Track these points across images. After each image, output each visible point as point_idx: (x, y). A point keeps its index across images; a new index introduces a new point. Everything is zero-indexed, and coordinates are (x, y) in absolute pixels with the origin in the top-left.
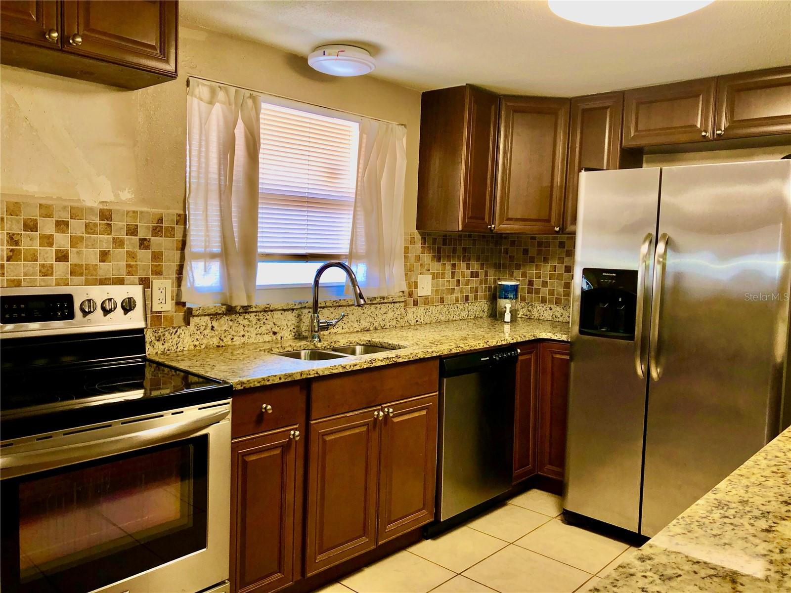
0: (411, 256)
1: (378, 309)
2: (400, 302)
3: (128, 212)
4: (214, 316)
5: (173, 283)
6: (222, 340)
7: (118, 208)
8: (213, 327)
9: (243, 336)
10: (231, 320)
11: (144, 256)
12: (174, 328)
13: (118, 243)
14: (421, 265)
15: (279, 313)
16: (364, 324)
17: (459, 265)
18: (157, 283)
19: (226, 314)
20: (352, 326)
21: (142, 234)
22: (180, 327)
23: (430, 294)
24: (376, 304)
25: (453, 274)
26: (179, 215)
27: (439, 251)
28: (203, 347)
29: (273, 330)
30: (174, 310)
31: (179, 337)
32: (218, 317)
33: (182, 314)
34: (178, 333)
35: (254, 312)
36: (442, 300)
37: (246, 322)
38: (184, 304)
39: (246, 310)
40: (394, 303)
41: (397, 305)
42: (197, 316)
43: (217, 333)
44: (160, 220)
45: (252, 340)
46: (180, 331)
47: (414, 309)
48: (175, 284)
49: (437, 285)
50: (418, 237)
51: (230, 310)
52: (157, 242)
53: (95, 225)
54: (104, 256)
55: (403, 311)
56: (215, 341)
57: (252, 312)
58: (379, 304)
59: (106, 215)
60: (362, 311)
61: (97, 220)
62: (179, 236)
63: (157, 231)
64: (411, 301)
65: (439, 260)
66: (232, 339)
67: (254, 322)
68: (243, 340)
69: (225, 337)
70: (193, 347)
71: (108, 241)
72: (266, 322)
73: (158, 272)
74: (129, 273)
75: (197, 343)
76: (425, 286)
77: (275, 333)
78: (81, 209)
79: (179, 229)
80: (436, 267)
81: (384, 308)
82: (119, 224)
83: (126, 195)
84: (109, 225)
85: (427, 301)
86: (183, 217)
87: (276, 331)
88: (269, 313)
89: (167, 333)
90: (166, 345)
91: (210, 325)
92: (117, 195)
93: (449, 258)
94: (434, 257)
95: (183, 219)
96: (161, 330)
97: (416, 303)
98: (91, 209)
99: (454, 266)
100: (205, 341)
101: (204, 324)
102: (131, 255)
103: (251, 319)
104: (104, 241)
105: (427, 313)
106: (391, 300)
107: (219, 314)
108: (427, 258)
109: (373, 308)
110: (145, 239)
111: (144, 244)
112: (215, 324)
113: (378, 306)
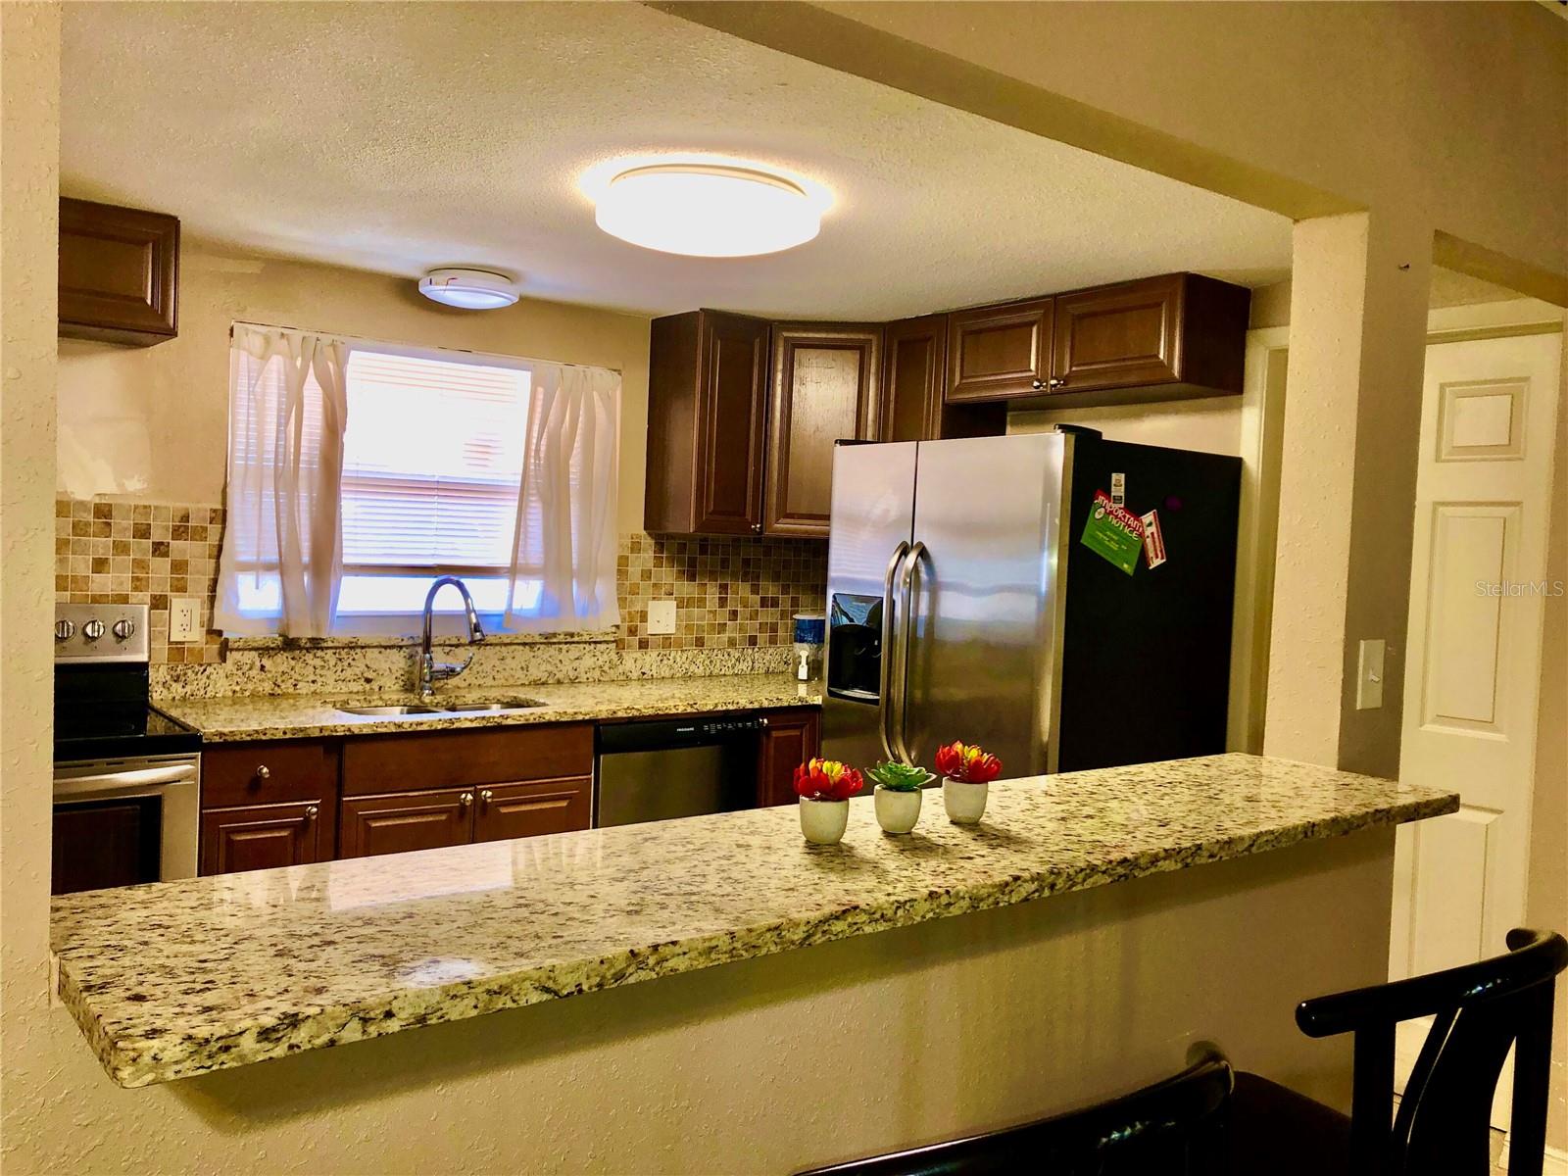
0: (634, 570)
1: (564, 651)
2: (607, 642)
3: (136, 507)
4: (265, 650)
5: (203, 603)
6: (279, 686)
7: (120, 501)
8: (262, 668)
9: (313, 682)
10: (293, 659)
11: (161, 568)
12: (201, 665)
13: (121, 548)
14: (655, 585)
15: (376, 650)
16: (536, 673)
17: (734, 587)
18: (178, 603)
19: (284, 650)
20: (513, 676)
21: (157, 535)
22: (210, 665)
23: (674, 632)
24: (560, 643)
25: (723, 602)
26: (215, 511)
27: (692, 563)
28: (247, 693)
29: (365, 675)
30: (204, 640)
31: (208, 678)
32: (272, 653)
33: (216, 647)
34: (207, 673)
35: (331, 648)
36: (700, 642)
37: (318, 662)
38: (220, 633)
39: (316, 644)
40: (595, 642)
41: (603, 647)
42: (238, 650)
43: (269, 675)
44: (186, 518)
45: (329, 689)
46: (209, 670)
47: (638, 655)
48: (206, 605)
49: (689, 617)
50: (648, 542)
51: (290, 645)
52: (179, 547)
53: (87, 524)
54: (100, 565)
55: (615, 657)
56: (268, 687)
57: (327, 648)
58: (566, 643)
59: (103, 512)
60: (533, 654)
61: (91, 518)
62: (213, 540)
63: (181, 531)
64: (635, 641)
65: (692, 578)
66: (295, 685)
67: (332, 663)
68: (313, 687)
69: (283, 681)
70: (231, 694)
71: (106, 546)
72: (353, 663)
73: (180, 588)
74: (136, 589)
75: (238, 688)
76: (663, 618)
77: (368, 681)
78: (68, 504)
79: (214, 530)
80: (687, 589)
81: (575, 651)
82: (123, 524)
83: (134, 485)
84: (109, 524)
85: (667, 642)
86: (220, 513)
87: (370, 677)
88: (358, 650)
89: (189, 672)
90: (188, 689)
91: (258, 664)
92: (121, 485)
93: (713, 576)
94: (681, 573)
95: (221, 517)
96: (180, 667)
97: (643, 645)
98: (82, 504)
99: (724, 588)
100: (250, 686)
101: (249, 662)
102: (140, 564)
103: (327, 658)
104: (101, 545)
105: (665, 662)
106: (586, 638)
107: (273, 649)
108: (667, 575)
109: (552, 650)
110: (162, 543)
111: (160, 549)
112: (266, 662)
113: (565, 647)
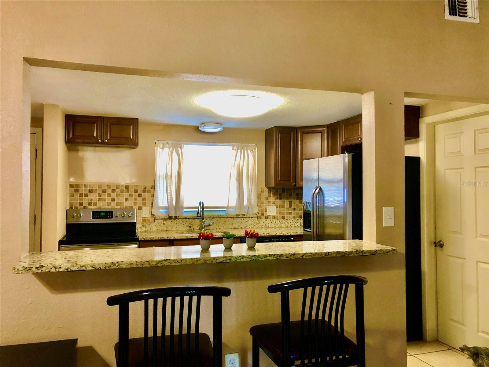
0: (263, 198)
1: (242, 220)
2: (255, 217)
3: (134, 186)
4: (164, 219)
5: (150, 208)
6: (168, 228)
7: (131, 185)
9: (177, 227)
10: (171, 221)
11: (140, 200)
12: (149, 223)
13: (131, 195)
14: (269, 201)
15: (192, 219)
16: (235, 226)
18: (144, 208)
20: (228, 226)
21: (139, 192)
23: (275, 214)
24: (241, 217)
25: (290, 206)
26: (152, 186)
27: (280, 195)
28: (160, 230)
30: (150, 217)
32: (166, 220)
33: (153, 219)
34: (151, 225)
35: (181, 219)
36: (284, 217)
37: (177, 222)
38: (154, 215)
39: (176, 218)
40: (251, 217)
42: (158, 219)
43: (166, 225)
44: (146, 188)
45: (180, 229)
46: (151, 224)
47: (264, 220)
49: (280, 210)
50: (266, 190)
51: (170, 218)
52: (144, 195)
53: (124, 190)
54: (126, 199)
55: (257, 221)
56: (165, 228)
58: (243, 217)
59: (127, 187)
60: (234, 220)
61: (124, 189)
62: (152, 193)
63: (144, 191)
64: (264, 217)
65: (280, 199)
66: (172, 228)
67: (181, 222)
68: (177, 229)
70: (156, 230)
71: (128, 195)
72: (186, 223)
73: (144, 204)
74: (134, 205)
75: (158, 229)
76: (272, 210)
77: (190, 227)
78: (119, 186)
79: (152, 190)
80: (279, 202)
81: (246, 219)
82: (131, 190)
83: (134, 181)
84: (128, 190)
85: (273, 217)
86: (154, 186)
87: (191, 226)
88: (187, 219)
89: (147, 225)
90: (146, 229)
91: (163, 223)
92: (131, 181)
93: (287, 198)
94: (277, 198)
96: (144, 223)
97: (266, 218)
98: (123, 185)
99: (291, 202)
100: (161, 228)
101: (161, 222)
102: (136, 199)
104: (126, 195)
105: (273, 223)
106: (248, 216)
108: (273, 198)
109: (239, 219)
110: (140, 194)
112: (165, 222)
